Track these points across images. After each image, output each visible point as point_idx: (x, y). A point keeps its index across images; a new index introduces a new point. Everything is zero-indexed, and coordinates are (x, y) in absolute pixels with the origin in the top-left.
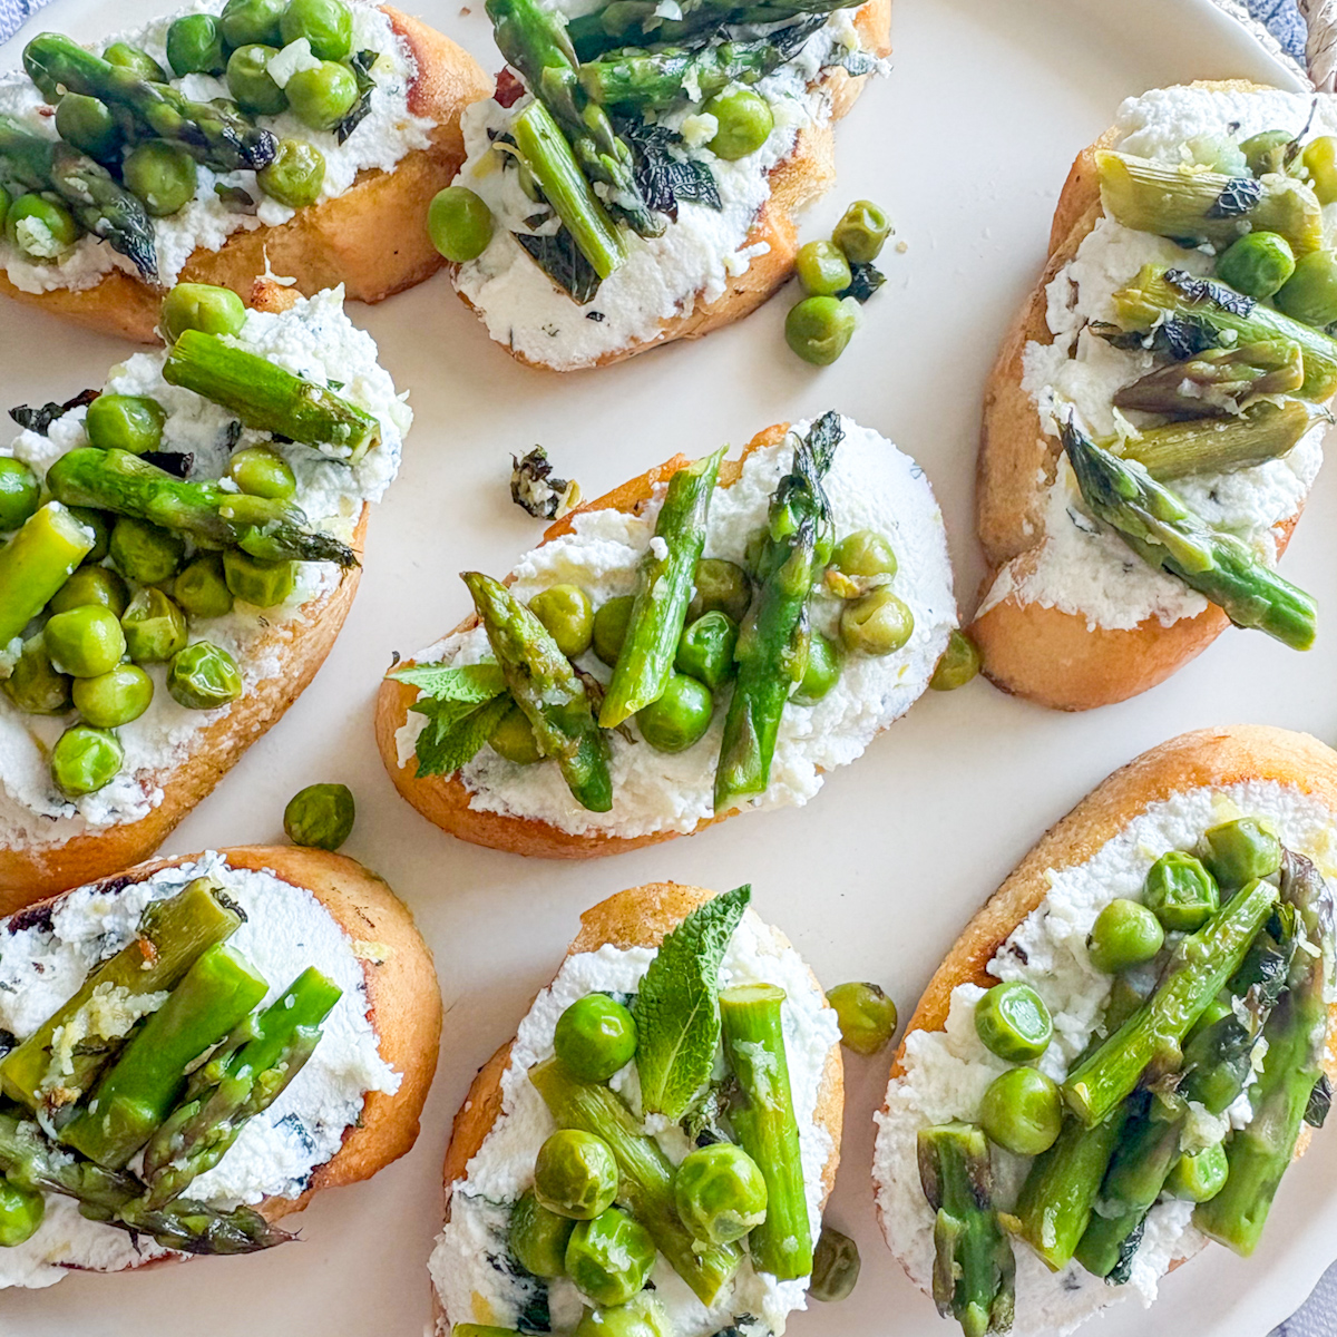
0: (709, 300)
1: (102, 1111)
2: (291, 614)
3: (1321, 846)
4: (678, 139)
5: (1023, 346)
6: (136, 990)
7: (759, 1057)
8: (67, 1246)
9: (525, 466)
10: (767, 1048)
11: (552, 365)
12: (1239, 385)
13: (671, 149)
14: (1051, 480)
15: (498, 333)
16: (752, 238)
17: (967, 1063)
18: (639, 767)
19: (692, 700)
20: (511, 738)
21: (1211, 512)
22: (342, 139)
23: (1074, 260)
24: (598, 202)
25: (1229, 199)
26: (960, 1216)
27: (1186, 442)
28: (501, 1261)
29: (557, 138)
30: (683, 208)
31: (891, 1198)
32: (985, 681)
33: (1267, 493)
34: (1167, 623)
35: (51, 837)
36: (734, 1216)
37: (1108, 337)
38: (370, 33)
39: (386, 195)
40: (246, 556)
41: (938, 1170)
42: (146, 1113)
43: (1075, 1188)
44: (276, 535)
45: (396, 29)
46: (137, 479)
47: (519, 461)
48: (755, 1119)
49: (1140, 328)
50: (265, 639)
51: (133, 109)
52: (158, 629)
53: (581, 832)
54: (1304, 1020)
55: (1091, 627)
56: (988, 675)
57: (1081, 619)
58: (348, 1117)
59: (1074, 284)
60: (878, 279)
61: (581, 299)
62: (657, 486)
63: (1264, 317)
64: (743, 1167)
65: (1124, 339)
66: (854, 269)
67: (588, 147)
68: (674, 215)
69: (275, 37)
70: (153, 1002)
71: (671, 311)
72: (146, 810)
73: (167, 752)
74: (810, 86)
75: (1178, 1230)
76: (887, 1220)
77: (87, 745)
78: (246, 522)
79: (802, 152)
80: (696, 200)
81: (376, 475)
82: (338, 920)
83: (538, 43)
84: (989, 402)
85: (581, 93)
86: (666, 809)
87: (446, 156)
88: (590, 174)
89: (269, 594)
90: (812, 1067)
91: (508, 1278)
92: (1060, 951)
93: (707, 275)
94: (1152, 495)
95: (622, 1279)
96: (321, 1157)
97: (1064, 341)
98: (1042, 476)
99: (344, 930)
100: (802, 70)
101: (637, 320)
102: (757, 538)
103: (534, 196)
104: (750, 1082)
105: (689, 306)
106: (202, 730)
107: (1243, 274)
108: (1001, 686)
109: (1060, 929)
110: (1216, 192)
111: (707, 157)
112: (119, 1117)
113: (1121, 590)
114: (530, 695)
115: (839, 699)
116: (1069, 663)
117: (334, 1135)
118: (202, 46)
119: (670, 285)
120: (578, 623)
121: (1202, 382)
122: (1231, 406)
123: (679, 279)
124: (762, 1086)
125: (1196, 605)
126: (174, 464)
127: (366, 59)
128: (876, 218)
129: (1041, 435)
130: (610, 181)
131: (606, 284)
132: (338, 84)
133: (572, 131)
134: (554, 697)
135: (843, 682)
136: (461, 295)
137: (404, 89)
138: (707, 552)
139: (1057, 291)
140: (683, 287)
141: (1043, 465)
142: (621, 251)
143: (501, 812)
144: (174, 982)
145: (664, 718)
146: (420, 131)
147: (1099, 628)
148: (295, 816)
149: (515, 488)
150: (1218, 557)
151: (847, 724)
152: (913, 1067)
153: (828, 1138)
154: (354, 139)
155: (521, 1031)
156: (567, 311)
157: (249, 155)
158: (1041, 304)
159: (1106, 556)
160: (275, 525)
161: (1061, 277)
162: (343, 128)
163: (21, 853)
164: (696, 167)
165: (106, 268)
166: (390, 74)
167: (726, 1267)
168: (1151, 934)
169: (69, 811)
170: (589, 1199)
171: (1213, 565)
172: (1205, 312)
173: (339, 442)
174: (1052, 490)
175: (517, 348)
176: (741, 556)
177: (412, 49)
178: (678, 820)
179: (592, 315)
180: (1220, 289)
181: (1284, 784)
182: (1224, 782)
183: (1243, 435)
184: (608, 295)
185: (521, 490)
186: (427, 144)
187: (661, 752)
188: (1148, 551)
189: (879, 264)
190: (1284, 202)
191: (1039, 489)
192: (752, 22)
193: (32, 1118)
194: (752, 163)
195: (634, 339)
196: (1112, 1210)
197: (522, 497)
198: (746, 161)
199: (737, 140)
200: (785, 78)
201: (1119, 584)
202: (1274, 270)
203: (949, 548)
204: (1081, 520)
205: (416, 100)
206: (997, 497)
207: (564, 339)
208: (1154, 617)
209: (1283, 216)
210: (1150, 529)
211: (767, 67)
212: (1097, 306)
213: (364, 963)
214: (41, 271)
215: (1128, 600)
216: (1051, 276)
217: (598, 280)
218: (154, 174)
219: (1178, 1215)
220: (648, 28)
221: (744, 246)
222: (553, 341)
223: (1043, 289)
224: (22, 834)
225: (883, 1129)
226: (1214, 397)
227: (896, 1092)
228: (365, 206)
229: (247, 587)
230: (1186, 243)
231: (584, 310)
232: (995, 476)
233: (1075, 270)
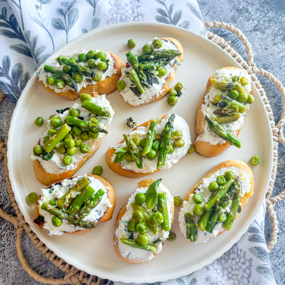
0: (157, 97)
1: (72, 208)
2: (97, 140)
3: (241, 175)
4: (153, 74)
5: (201, 104)
6: (77, 191)
7: (163, 201)
8: (64, 229)
9: (129, 120)
10: (164, 200)
11: (134, 105)
12: (230, 111)
13: (152, 76)
14: (205, 124)
16: (163, 88)
17: (191, 204)
18: (146, 162)
19: (154, 153)
20: (129, 158)
21: (227, 129)
22: (104, 72)
23: (208, 93)
24: (141, 83)
25: (229, 85)
26: (190, 224)
27: (223, 119)
28: (127, 230)
29: (136, 74)
30: (153, 84)
31: (181, 224)
32: (196, 153)
33: (235, 126)
34: (221, 144)
35: (60, 172)
36: (159, 220)
37: (213, 104)
38: (109, 57)
39: (110, 80)
40: (92, 131)
41: (187, 218)
42: (78, 208)
43: (206, 219)
44: (97, 129)
45: (112, 56)
46: (78, 121)
47: (128, 119)
48: (162, 209)
49: (217, 103)
50: (93, 144)
51: (75, 68)
52: (79, 142)
53: (138, 172)
54: (237, 198)
55: (210, 144)
56: (196, 152)
57: (209, 143)
58: (105, 211)
59: (209, 96)
60: (181, 93)
61: (138, 96)
62: (149, 123)
63: (234, 101)
64: (160, 214)
65: (215, 104)
66: (177, 92)
67: (140, 76)
68: (152, 85)
69: (95, 57)
70: (79, 193)
71: (151, 98)
72: (75, 168)
73: (78, 160)
74: (171, 66)
75: (220, 227)
76: (180, 227)
77: (69, 158)
78: (93, 127)
79: (170, 76)
80: (155, 83)
81: (110, 121)
82: (103, 184)
83: (133, 61)
84: (197, 112)
85: (139, 68)
86: (149, 169)
87: (119, 74)
88: (141, 79)
89: (95, 137)
90: (170, 204)
91: (127, 232)
92: (205, 189)
93: (156, 93)
94: (218, 126)
95: (144, 230)
96: (101, 216)
97: (207, 104)
98: (203, 123)
99: (104, 185)
100: (170, 64)
101: (146, 99)
102: (163, 131)
103: (132, 81)
104: (162, 204)
105: (154, 98)
106: (83, 157)
107: (232, 96)
108: (198, 153)
109: (205, 186)
110: (227, 84)
111: (157, 77)
112: (75, 208)
113: (214, 139)
114: (132, 151)
115: (174, 153)
116: (207, 150)
117: (103, 213)
118: (84, 58)
119: (151, 95)
120: (138, 142)
121: (225, 111)
122: (229, 114)
123: (152, 94)
124: (163, 204)
125: (224, 142)
126: (82, 118)
127: (107, 61)
128: (181, 85)
129: (204, 117)
130: (143, 81)
131: (142, 94)
132: (104, 64)
133: (138, 73)
134: (135, 152)
135: (175, 151)
136: (120, 95)
137: (113, 65)
138: (156, 133)
139: (206, 97)
140: (153, 95)
141: (204, 121)
142: (144, 90)
143: (126, 169)
144: (82, 190)
145: (151, 155)
146: (115, 71)
147: (211, 145)
148: (94, 170)
149: (127, 123)
150: (227, 135)
151: (175, 157)
152: (184, 206)
153: (172, 215)
154: (106, 72)
155: (129, 199)
156: (136, 98)
157: (92, 75)
158: (204, 99)
159: (212, 134)
160: (97, 127)
161: (207, 95)
162: (104, 71)
163: (56, 174)
164: (155, 78)
165: (69, 89)
166: (111, 63)
167: (158, 229)
168: (217, 186)
169: (64, 168)
170: (140, 219)
171: (226, 136)
172: (226, 101)
173: (106, 116)
174: (205, 125)
175: (128, 103)
176: (161, 133)
177: (114, 59)
178: (151, 170)
179: (140, 98)
180: (228, 97)
181: (236, 167)
182: (228, 166)
183: (231, 118)
184: (142, 96)
185: (128, 123)
186: (116, 73)
187: (150, 160)
188: (218, 134)
189: (181, 91)
190: (237, 86)
191: (203, 125)
192: (163, 58)
193: (62, 209)
194: (163, 78)
195: (146, 102)
196: (210, 222)
197: (128, 124)
198: (162, 77)
199: (161, 75)
200: (168, 66)
201: (214, 138)
202: (236, 95)
203: (191, 133)
204: (209, 129)
205: (115, 67)
206: (198, 126)
207: (135, 102)
208: (219, 143)
209: (237, 88)
210: (218, 131)
211: (166, 64)
212: (211, 99)
213: (107, 190)
214: (60, 90)
215: (215, 141)
216: (205, 95)
217: (141, 94)
218: (78, 77)
219: (220, 225)
220: (149, 59)
221: (162, 89)
222: (134, 102)
223: (204, 97)
224: (56, 171)
225: (180, 214)
226: (227, 113)
227: (182, 209)
228: (107, 82)
229: (92, 136)
230: (224, 91)
231: (138, 98)
232: (198, 123)
233: (208, 94)
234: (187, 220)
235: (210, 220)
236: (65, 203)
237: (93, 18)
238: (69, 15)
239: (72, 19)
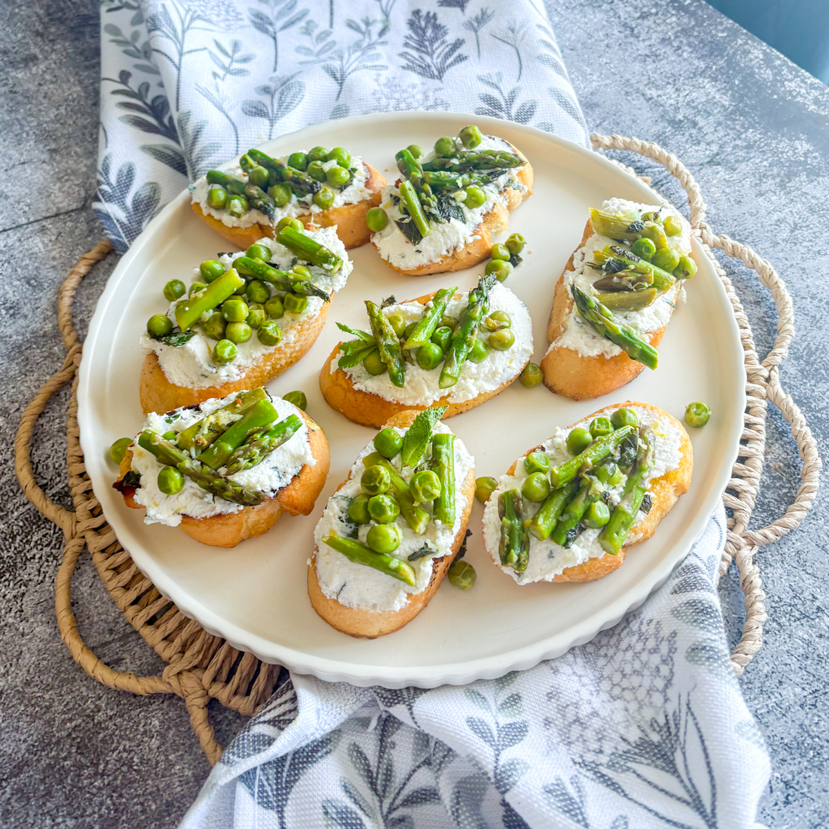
0: (458, 250)
1: (214, 448)
2: (303, 318)
3: (656, 426)
4: (454, 199)
5: (566, 272)
6: (233, 413)
7: (444, 449)
8: (185, 507)
10: (447, 448)
11: (401, 268)
12: (632, 278)
13: (451, 201)
14: (570, 313)
15: (384, 256)
16: (475, 233)
17: (520, 481)
18: (415, 373)
19: (435, 350)
20: (373, 361)
21: (624, 321)
22: (342, 191)
23: (584, 246)
24: (424, 211)
25: (633, 226)
26: (511, 519)
27: (614, 296)
28: (344, 518)
29: (413, 191)
30: (452, 219)
31: (488, 528)
33: (644, 319)
34: (608, 357)
35: (203, 385)
36: (429, 487)
37: (593, 267)
38: (356, 162)
39: (353, 211)
40: (294, 292)
41: (505, 506)
42: (229, 448)
43: (554, 507)
44: (306, 285)
45: (364, 165)
46: (263, 266)
48: (440, 470)
49: (602, 263)
50: (292, 328)
51: (278, 172)
52: (259, 314)
53: (391, 400)
54: (641, 470)
55: (580, 355)
56: (546, 386)
57: (576, 352)
58: (295, 472)
59: (584, 253)
60: (520, 260)
61: (414, 244)
62: (432, 298)
63: (643, 264)
64: (434, 476)
65: (596, 267)
66: (512, 255)
67: (423, 195)
68: (449, 221)
69: (325, 159)
70: (237, 417)
71: (445, 253)
72: (239, 378)
73: (250, 360)
74: (500, 192)
75: (591, 539)
77: (227, 345)
78: (295, 281)
79: (495, 210)
80: (456, 218)
81: (339, 281)
82: (302, 414)
83: (411, 166)
85: (423, 181)
86: (421, 394)
87: (375, 201)
88: (423, 203)
89: (299, 306)
90: (463, 471)
91: (345, 524)
92: (557, 449)
93: (458, 242)
94: (600, 308)
95: (388, 509)
96: (283, 485)
97: (578, 270)
98: (567, 312)
99: (303, 417)
100: (497, 186)
101: (432, 254)
103: (403, 212)
104: (440, 457)
105: (451, 252)
106: (264, 355)
107: (639, 252)
108: (552, 389)
109: (558, 440)
110: (629, 224)
111: (462, 205)
112: (220, 449)
113: (591, 344)
114: (381, 340)
115: (487, 363)
116: (573, 372)
117: (290, 477)
118: (301, 160)
119: (446, 244)
120: (400, 324)
121: (621, 278)
122: (630, 286)
123: (449, 242)
124: (444, 458)
125: (617, 350)
126: (274, 266)
127: (354, 170)
128: (520, 238)
130: (429, 205)
131: (423, 241)
132: (344, 175)
133: (419, 191)
134: (389, 342)
135: (489, 359)
136: (373, 244)
137: (364, 180)
138: (446, 312)
139: (578, 256)
140: (450, 245)
141: (568, 307)
142: (429, 226)
143: (364, 390)
144: (244, 413)
145: (426, 352)
146: (367, 194)
147: (582, 357)
150: (623, 331)
151: (490, 376)
154: (346, 192)
156: (411, 248)
157: (312, 190)
158: (572, 259)
159: (586, 333)
160: (306, 282)
161: (579, 251)
162: (342, 188)
163: (191, 389)
164: (458, 208)
165: (255, 222)
166: (360, 176)
167: (424, 518)
168: (589, 436)
169: (214, 371)
170: (380, 483)
171: (620, 332)
172: (624, 259)
173: (330, 263)
175: (390, 262)
177: (369, 170)
178: (426, 399)
179: (419, 251)
180: (629, 253)
181: (644, 407)
183: (634, 295)
184: (423, 244)
186: (369, 198)
187: (423, 368)
188: (599, 328)
189: (520, 255)
190: (652, 230)
191: (567, 315)
192: (482, 168)
193: (189, 450)
194: (478, 211)
195: (431, 261)
198: (475, 209)
199: (473, 202)
200: (491, 187)
201: (590, 342)
202: (648, 250)
204: (578, 319)
205: (368, 184)
206: (554, 324)
207: (407, 259)
208: (602, 354)
209: (652, 233)
210: (599, 319)
211: (486, 182)
212: (590, 258)
213: (309, 428)
214: (234, 218)
215: (593, 347)
216: (576, 251)
217: (422, 237)
218: (280, 192)
219: (591, 535)
220: (447, 167)
221: (472, 235)
222: (403, 259)
224: (193, 383)
225: (488, 506)
226: (624, 282)
227: (494, 494)
228: (345, 213)
229: (292, 305)
230: (621, 242)
231: (415, 248)
232: (554, 317)
233: (584, 249)
234: (505, 511)
235: (564, 510)
236: (199, 436)
237: (336, 104)
238: (282, 93)
239: (288, 100)
